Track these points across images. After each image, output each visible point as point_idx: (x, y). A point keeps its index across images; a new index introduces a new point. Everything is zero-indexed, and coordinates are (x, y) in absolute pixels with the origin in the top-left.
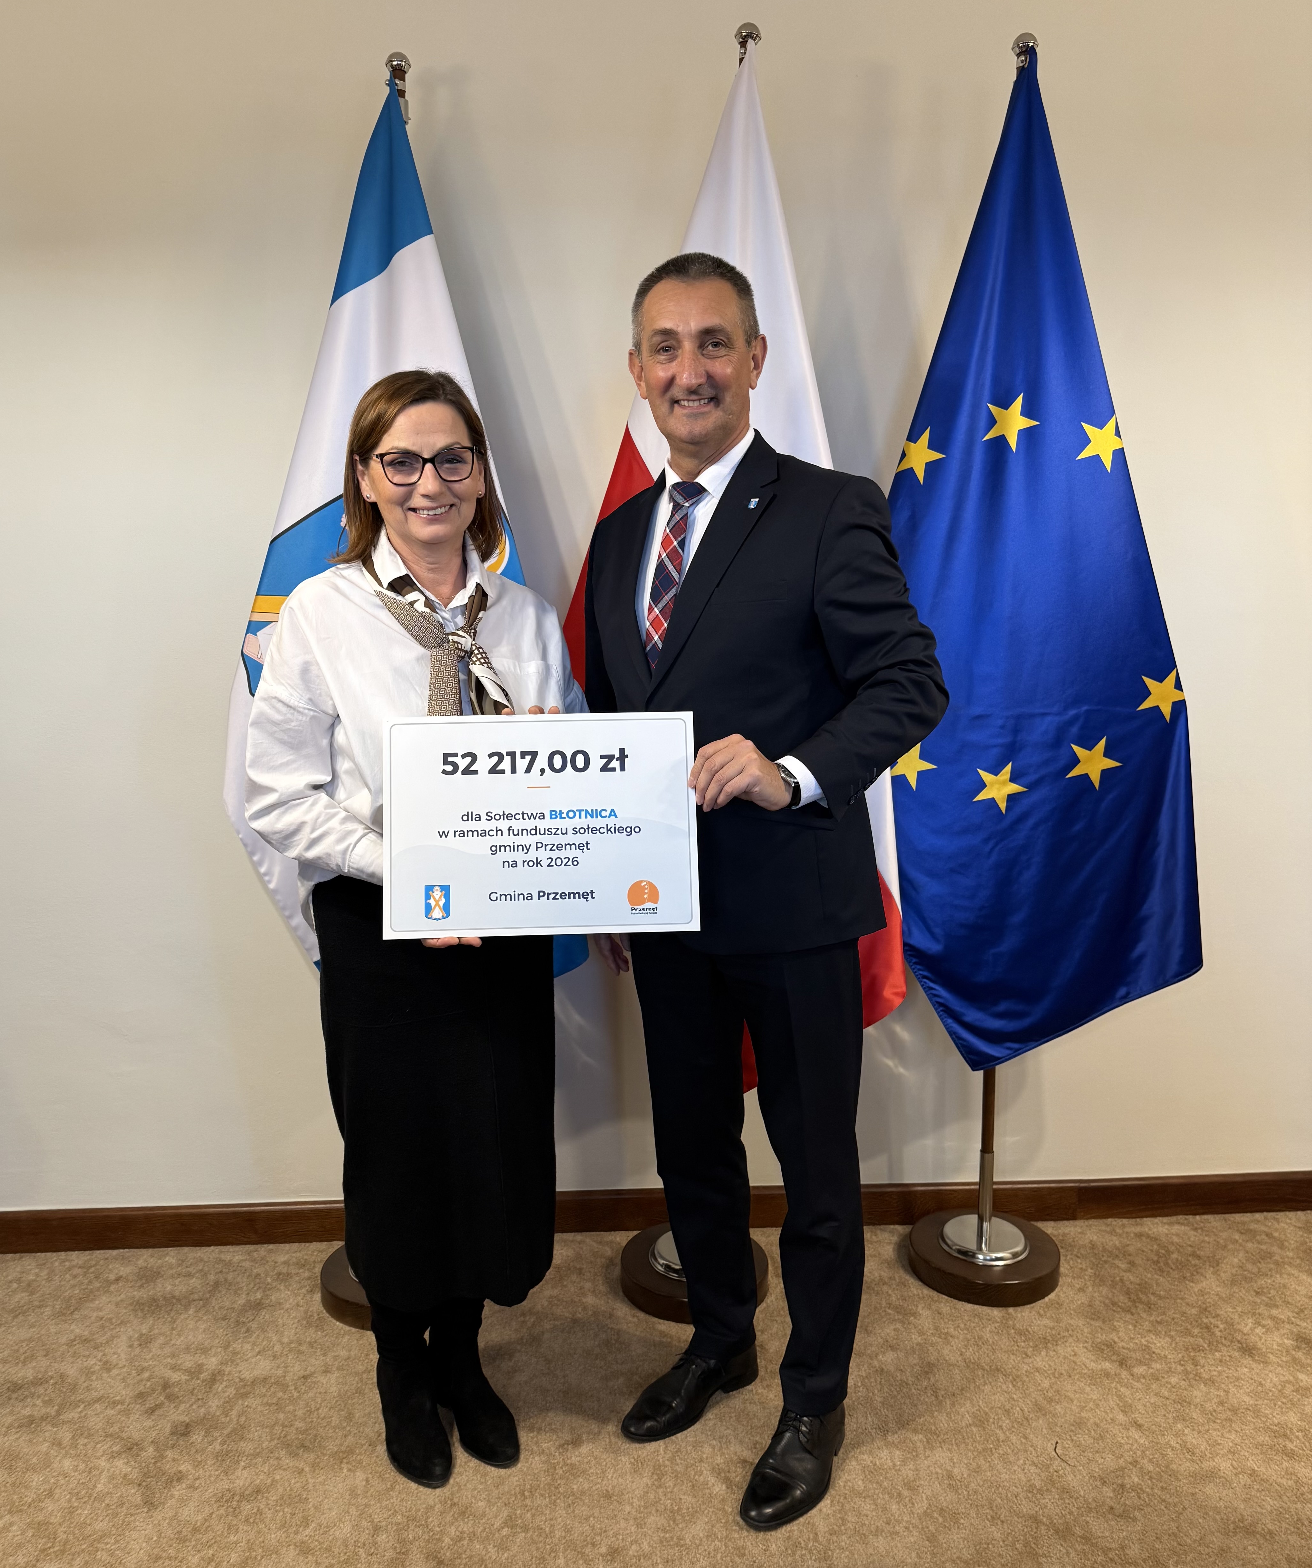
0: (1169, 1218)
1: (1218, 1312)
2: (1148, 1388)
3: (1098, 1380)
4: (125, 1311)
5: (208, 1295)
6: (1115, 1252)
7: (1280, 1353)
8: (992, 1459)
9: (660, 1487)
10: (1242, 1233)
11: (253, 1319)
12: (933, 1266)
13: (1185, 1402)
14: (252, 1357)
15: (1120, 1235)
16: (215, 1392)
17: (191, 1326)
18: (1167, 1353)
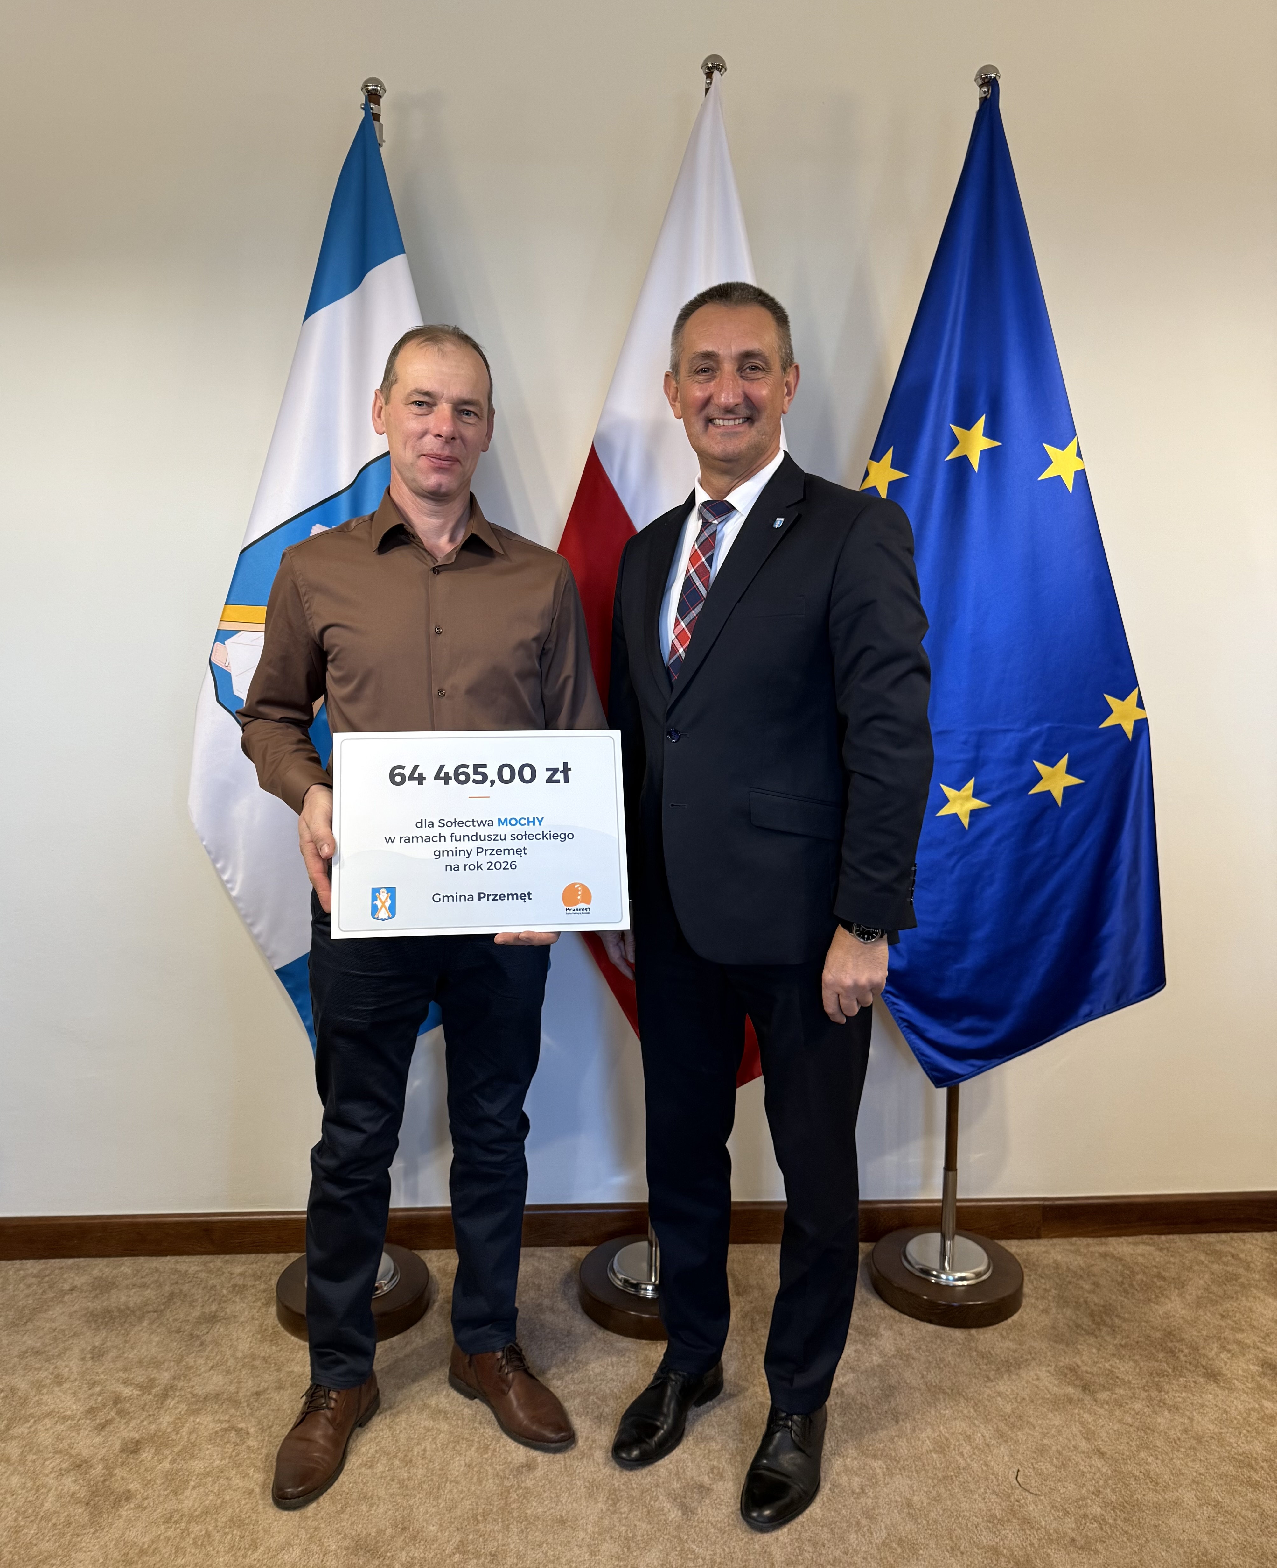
0: (1134, 1237)
1: (1183, 1336)
2: (1111, 1412)
3: (1061, 1406)
4: (78, 1322)
5: (163, 1307)
6: (1080, 1272)
7: (1245, 1379)
8: (952, 1488)
9: (614, 1512)
10: (1207, 1254)
11: (208, 1333)
12: (895, 1285)
13: (1149, 1429)
14: (205, 1372)
15: (1085, 1255)
16: (166, 1408)
17: (144, 1339)
18: (1131, 1378)
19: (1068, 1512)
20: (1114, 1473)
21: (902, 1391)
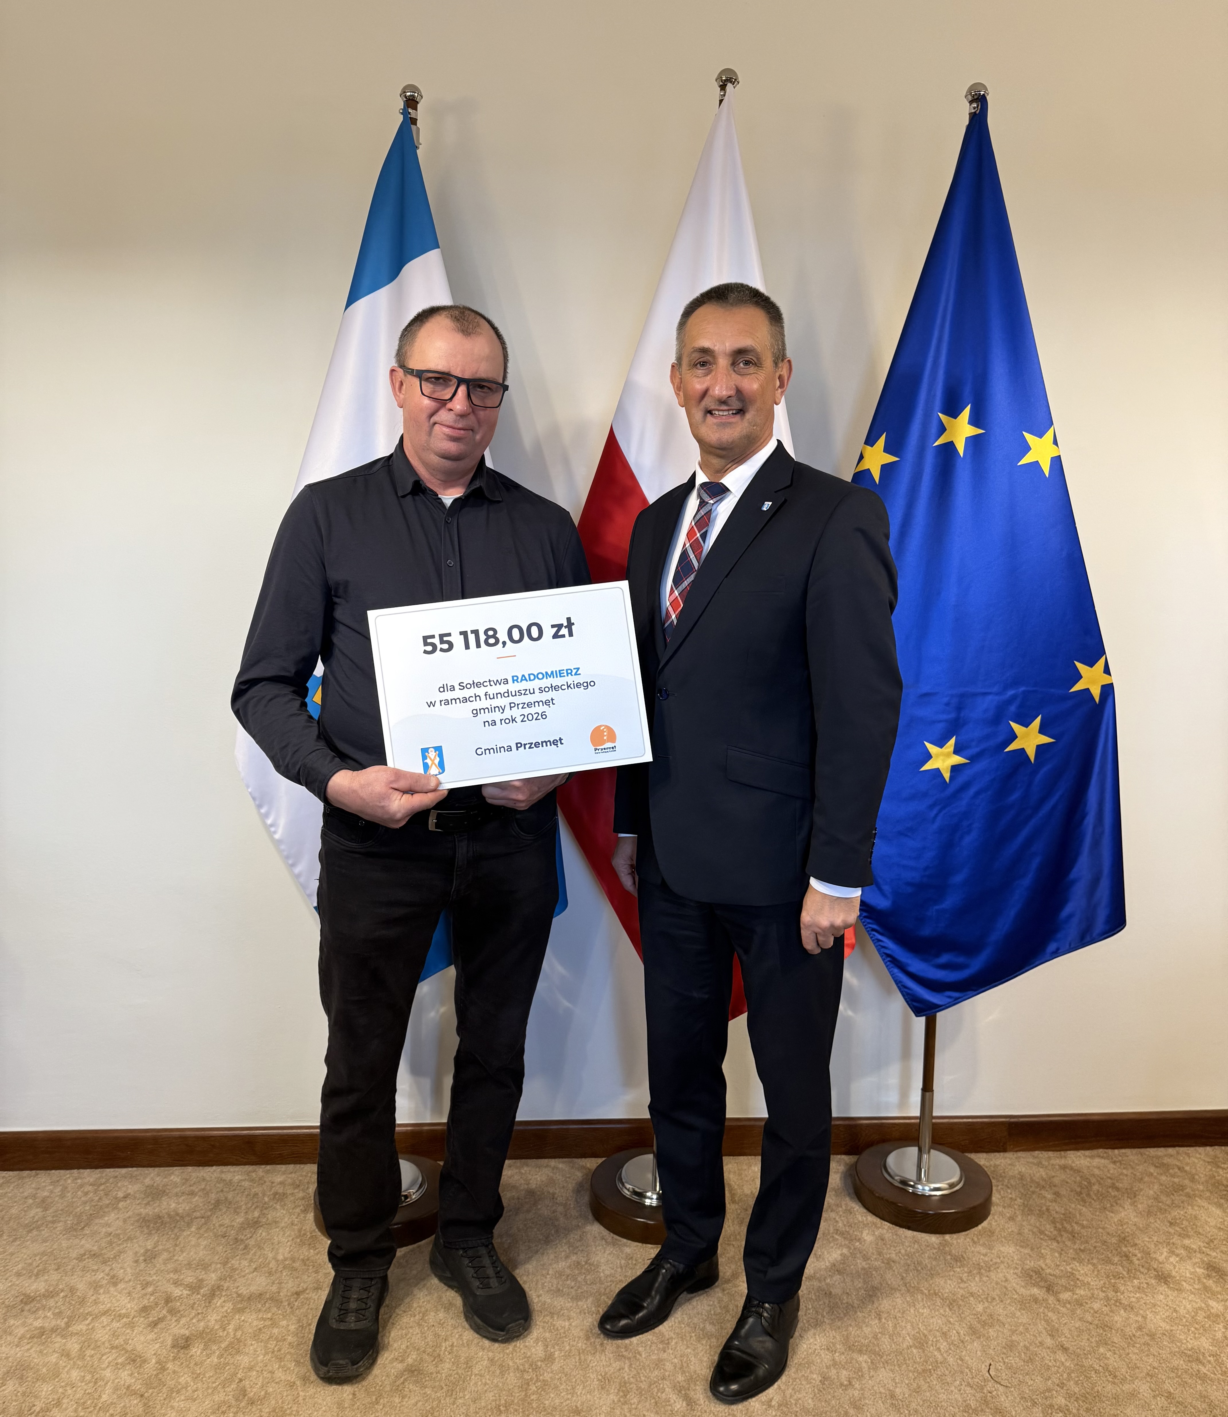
0: (1091, 1151)
1: (1137, 1241)
2: (1073, 1311)
3: (1027, 1305)
4: (131, 1227)
5: (209, 1213)
6: (1042, 1183)
7: (1192, 1281)
8: (931, 1380)
9: (625, 1403)
10: (1156, 1167)
11: (251, 1237)
12: (877, 1195)
13: (1107, 1326)
14: (249, 1273)
15: (1046, 1167)
16: (214, 1306)
17: (193, 1243)
18: (1090, 1279)
19: (1036, 1403)
20: (1076, 1367)
21: (884, 1291)
